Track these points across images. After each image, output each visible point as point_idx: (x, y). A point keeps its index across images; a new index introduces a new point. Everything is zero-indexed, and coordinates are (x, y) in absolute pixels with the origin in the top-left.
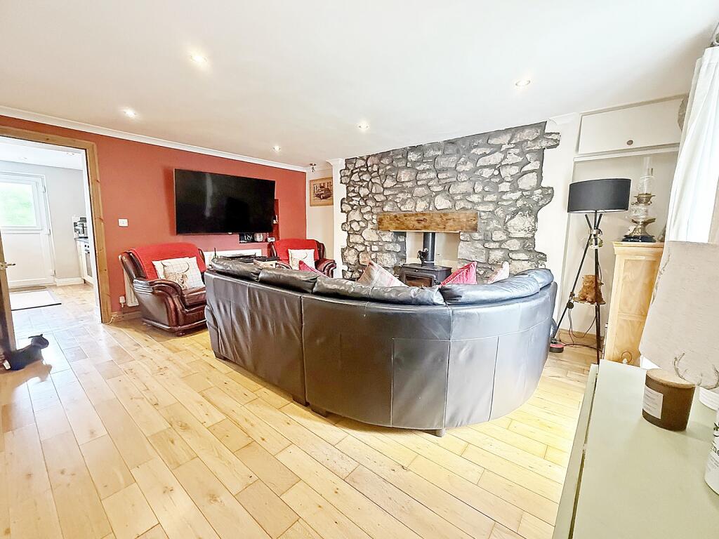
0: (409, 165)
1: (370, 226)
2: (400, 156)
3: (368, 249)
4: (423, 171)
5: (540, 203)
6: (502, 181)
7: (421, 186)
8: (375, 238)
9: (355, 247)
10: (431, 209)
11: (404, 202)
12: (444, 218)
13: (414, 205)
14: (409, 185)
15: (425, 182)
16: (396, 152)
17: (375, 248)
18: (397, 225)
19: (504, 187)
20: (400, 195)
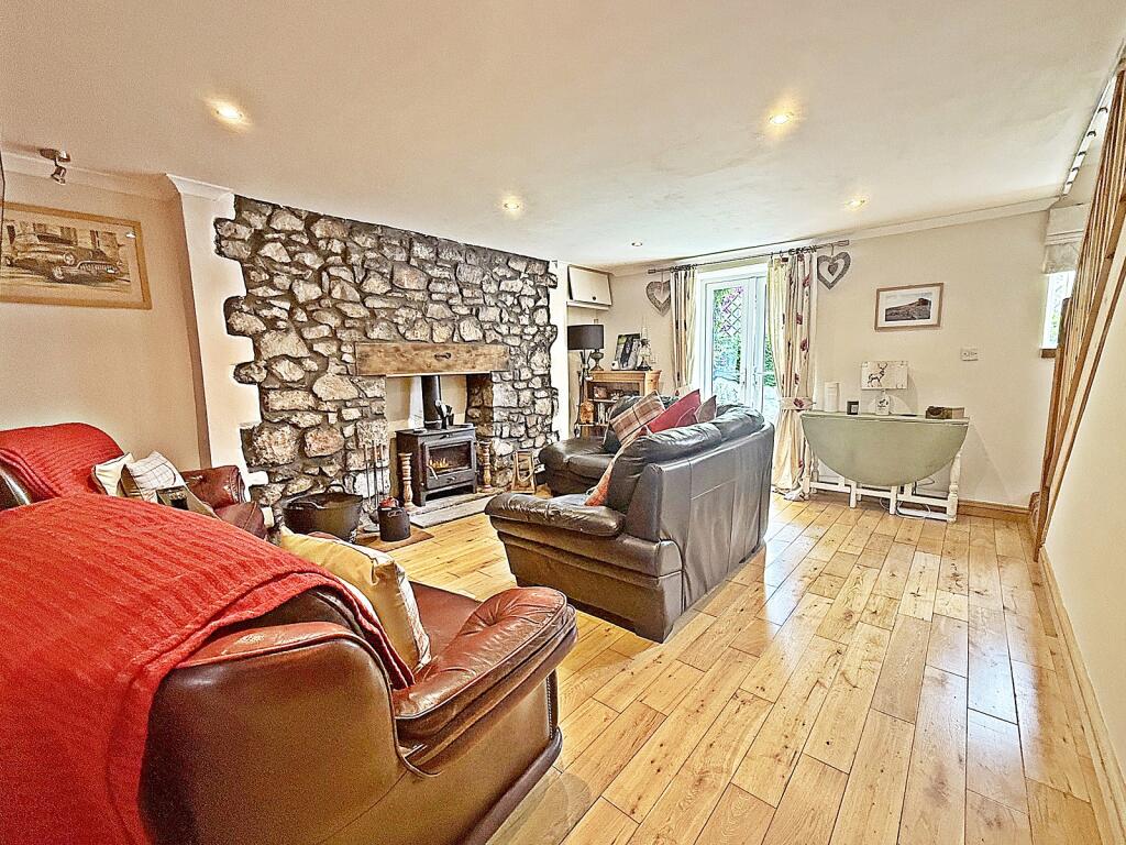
0: (413, 262)
1: (333, 368)
2: (396, 242)
3: (333, 418)
4: (440, 280)
5: (551, 340)
6: (523, 312)
7: (437, 302)
8: (351, 392)
9: (294, 420)
10: (455, 339)
11: (411, 324)
12: (474, 353)
13: (429, 330)
14: (419, 296)
15: (444, 298)
16: (389, 232)
17: (352, 414)
18: (401, 366)
19: (525, 320)
20: (402, 312)
